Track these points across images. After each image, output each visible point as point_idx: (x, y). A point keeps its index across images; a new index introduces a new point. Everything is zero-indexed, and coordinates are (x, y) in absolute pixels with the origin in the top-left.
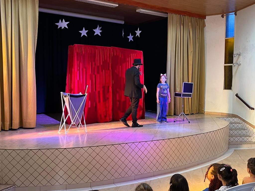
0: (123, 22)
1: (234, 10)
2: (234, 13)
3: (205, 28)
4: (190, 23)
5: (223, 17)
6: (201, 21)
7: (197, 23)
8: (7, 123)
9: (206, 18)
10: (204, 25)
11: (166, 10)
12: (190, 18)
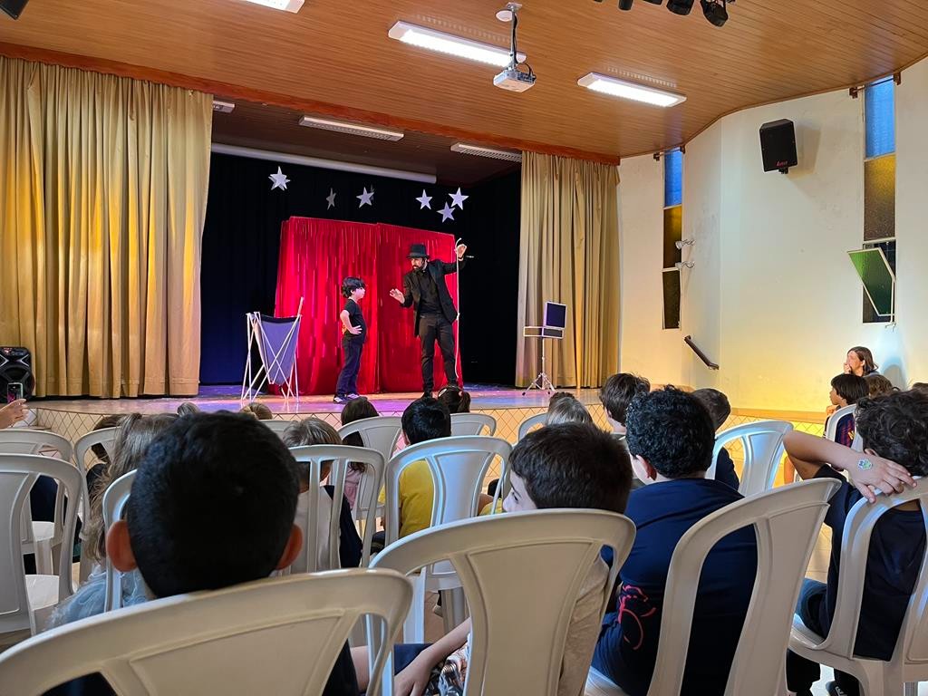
0: (433, 180)
1: (680, 140)
2: (679, 148)
3: (618, 186)
4: (577, 175)
5: (658, 159)
6: (607, 170)
7: (598, 176)
8: (134, 382)
9: (621, 163)
10: (616, 181)
11: (514, 145)
12: (577, 163)
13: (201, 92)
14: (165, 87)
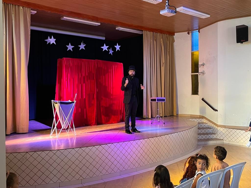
0: (104, 38)
1: (198, 28)
2: (198, 31)
3: (174, 43)
5: (189, 34)
6: (170, 37)
7: (168, 39)
9: (175, 35)
11: (141, 28)
12: (161, 35)
13: (26, 7)
14: (11, 5)
